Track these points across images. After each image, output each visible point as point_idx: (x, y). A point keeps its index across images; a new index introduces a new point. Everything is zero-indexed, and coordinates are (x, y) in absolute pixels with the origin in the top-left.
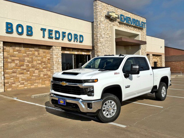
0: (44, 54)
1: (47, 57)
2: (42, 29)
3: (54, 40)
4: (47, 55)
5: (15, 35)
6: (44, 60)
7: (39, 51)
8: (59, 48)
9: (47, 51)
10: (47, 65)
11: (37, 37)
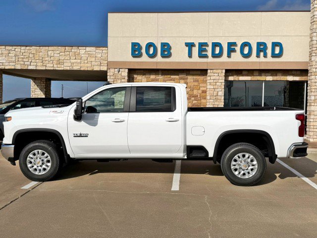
0: (196, 84)
1: (202, 89)
2: (187, 44)
3: (211, 59)
4: (201, 85)
5: (145, 58)
6: (195, 92)
7: (187, 79)
8: (219, 71)
9: (201, 78)
10: (199, 102)
11: (179, 57)
